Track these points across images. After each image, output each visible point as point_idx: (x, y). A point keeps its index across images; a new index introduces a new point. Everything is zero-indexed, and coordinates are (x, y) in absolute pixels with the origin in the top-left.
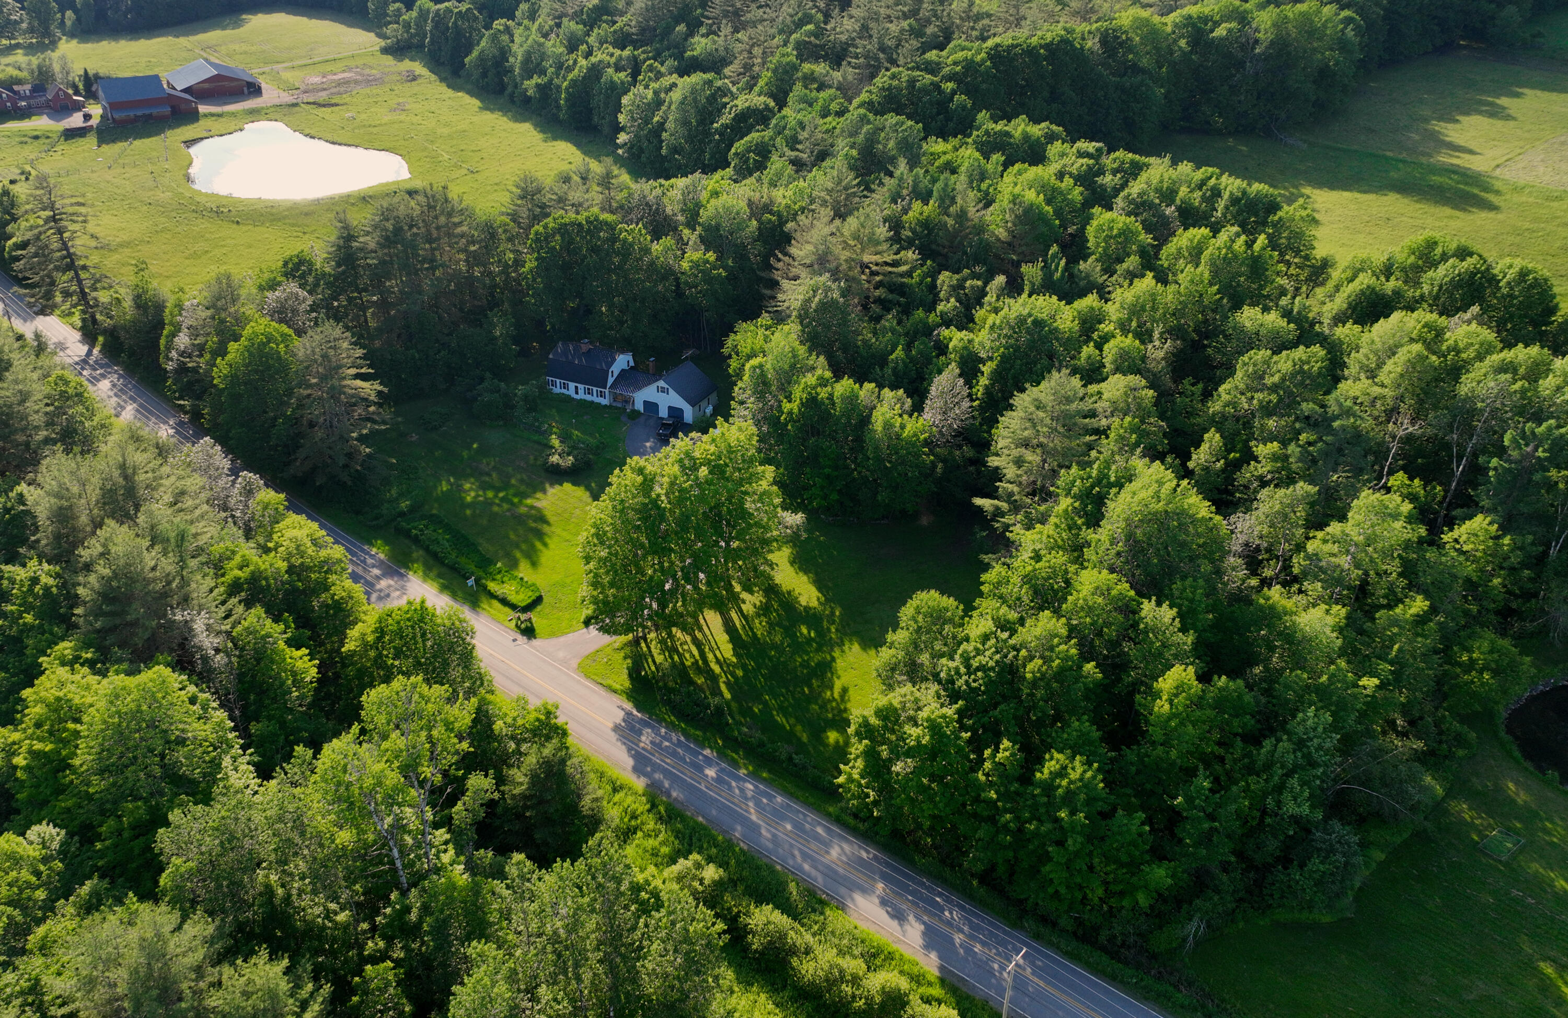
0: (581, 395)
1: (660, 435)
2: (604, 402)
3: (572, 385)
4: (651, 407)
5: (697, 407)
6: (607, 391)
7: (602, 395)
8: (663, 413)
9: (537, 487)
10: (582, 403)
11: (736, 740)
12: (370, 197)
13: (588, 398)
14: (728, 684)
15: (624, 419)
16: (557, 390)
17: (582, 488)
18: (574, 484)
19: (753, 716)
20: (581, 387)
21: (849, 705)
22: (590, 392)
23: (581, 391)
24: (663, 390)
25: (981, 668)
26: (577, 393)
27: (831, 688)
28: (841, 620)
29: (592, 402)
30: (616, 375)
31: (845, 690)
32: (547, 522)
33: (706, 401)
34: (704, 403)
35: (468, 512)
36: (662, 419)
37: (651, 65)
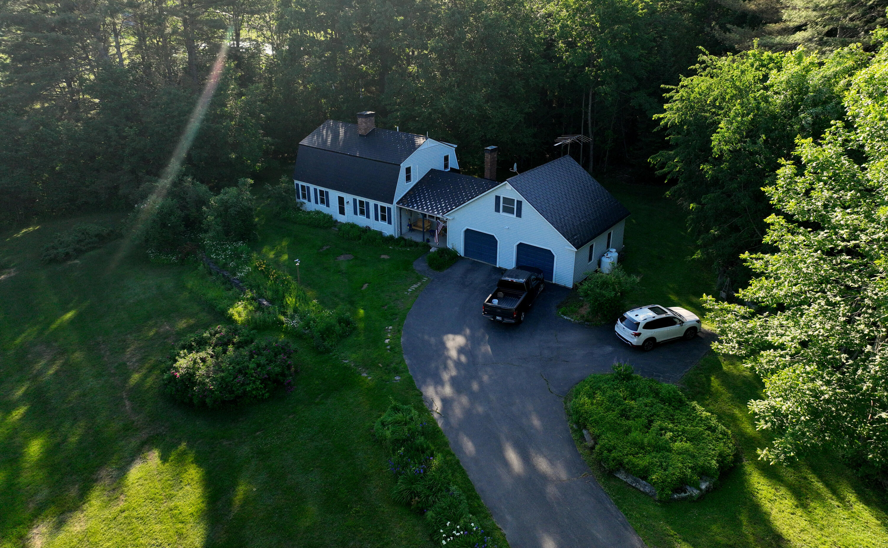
0: (349, 217)
1: (491, 311)
2: (388, 229)
3: (334, 195)
4: (481, 245)
5: (586, 249)
6: (394, 207)
7: (385, 216)
8: (506, 260)
10: (350, 231)
13: (361, 221)
15: (420, 265)
16: (311, 206)
20: (349, 198)
22: (363, 210)
23: (349, 208)
24: (510, 207)
26: (342, 211)
29: (367, 230)
30: (416, 178)
33: (602, 239)
34: (599, 243)
36: (502, 271)
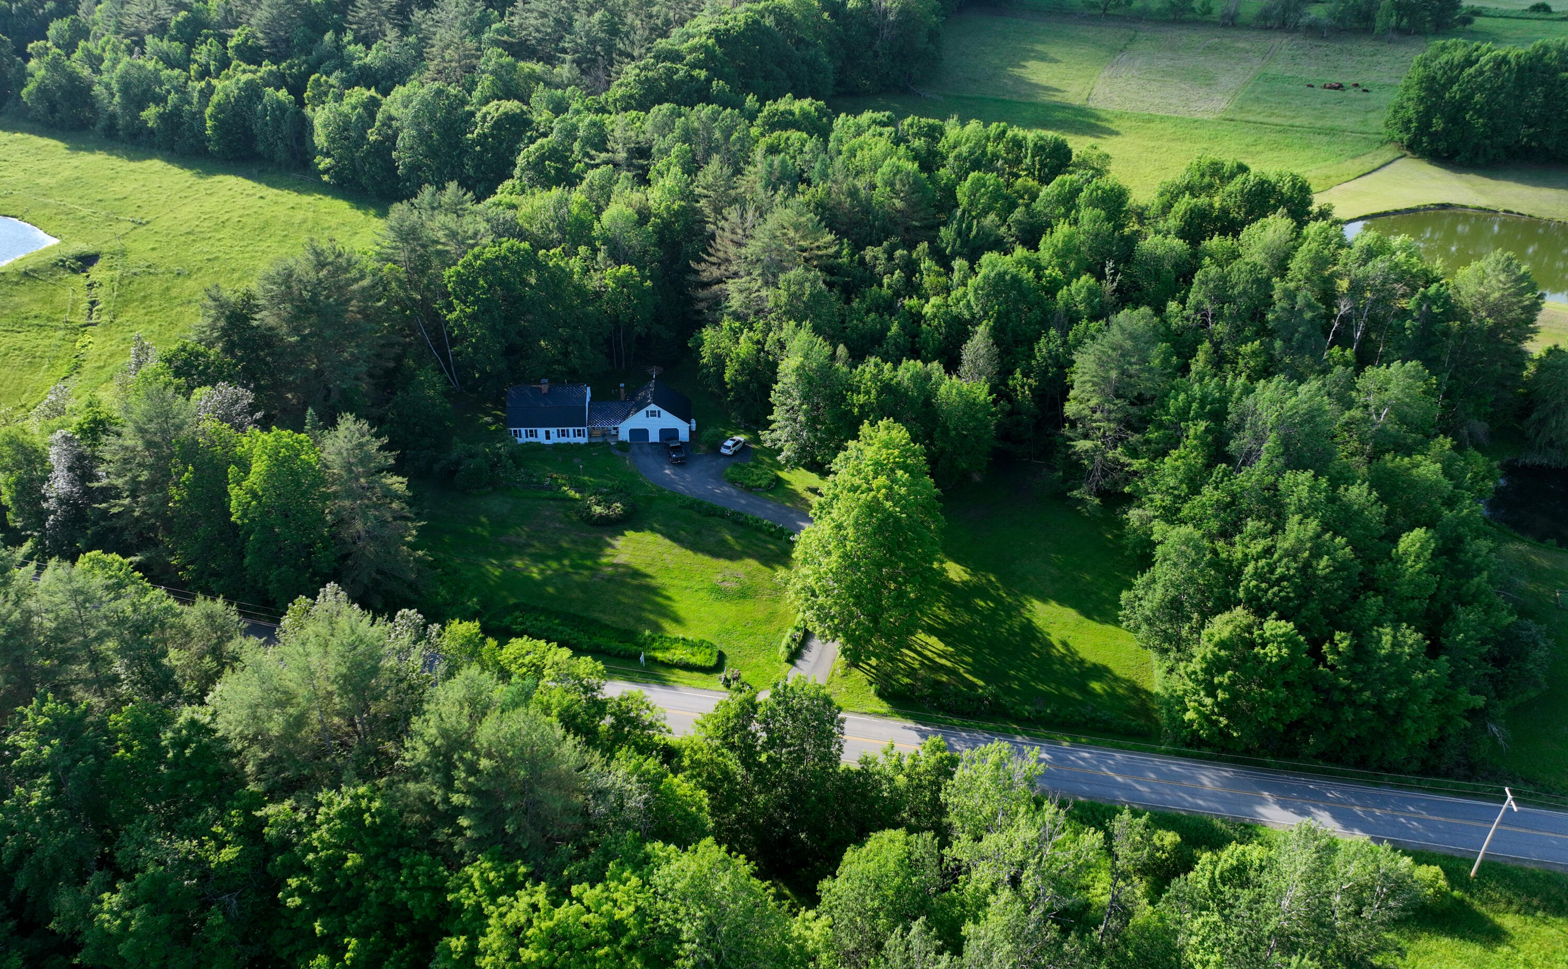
0: (555, 439)
2: (583, 440)
3: (541, 431)
4: (639, 435)
6: (586, 429)
7: (579, 434)
8: (654, 437)
9: (599, 547)
10: (556, 446)
11: (1028, 719)
12: (34, 271)
13: (563, 440)
14: (968, 672)
15: (619, 453)
16: (522, 440)
17: (648, 532)
18: (637, 530)
19: (1017, 692)
20: (553, 431)
21: (1081, 655)
22: (564, 434)
23: (553, 436)
24: (653, 414)
25: (1283, 578)
26: (548, 437)
27: (1053, 646)
28: (1003, 584)
29: (569, 444)
30: (589, 410)
31: (1065, 644)
32: (646, 576)
35: (550, 590)
36: (654, 444)
37: (318, 80)
